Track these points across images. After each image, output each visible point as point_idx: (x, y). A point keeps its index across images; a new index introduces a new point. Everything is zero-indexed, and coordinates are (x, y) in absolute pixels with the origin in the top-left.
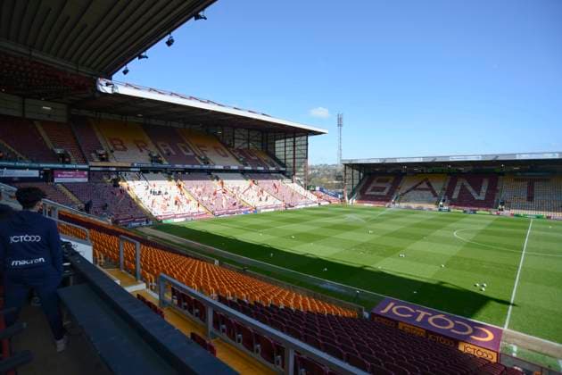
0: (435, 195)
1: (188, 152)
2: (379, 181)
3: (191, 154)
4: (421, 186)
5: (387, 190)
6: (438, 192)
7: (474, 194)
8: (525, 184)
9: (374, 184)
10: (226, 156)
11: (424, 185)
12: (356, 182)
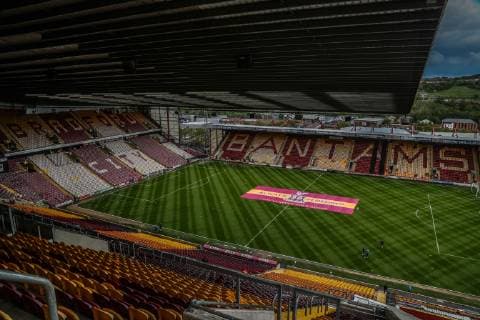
0: (275, 152)
1: (76, 126)
2: (238, 138)
3: (80, 128)
4: (267, 145)
5: (243, 146)
6: (278, 149)
7: (300, 151)
8: (331, 145)
9: (234, 142)
10: (109, 125)
11: (269, 144)
12: (220, 139)
